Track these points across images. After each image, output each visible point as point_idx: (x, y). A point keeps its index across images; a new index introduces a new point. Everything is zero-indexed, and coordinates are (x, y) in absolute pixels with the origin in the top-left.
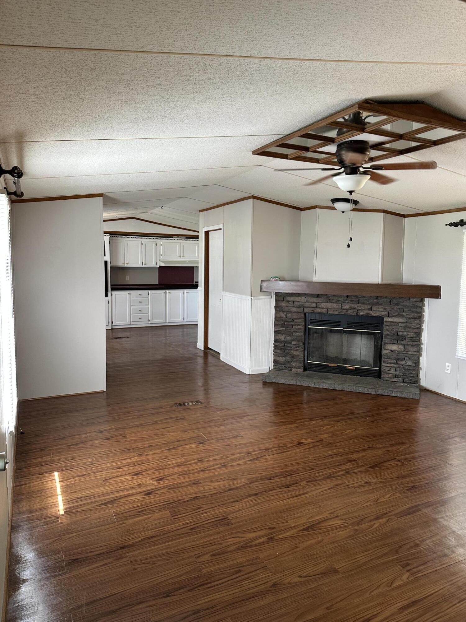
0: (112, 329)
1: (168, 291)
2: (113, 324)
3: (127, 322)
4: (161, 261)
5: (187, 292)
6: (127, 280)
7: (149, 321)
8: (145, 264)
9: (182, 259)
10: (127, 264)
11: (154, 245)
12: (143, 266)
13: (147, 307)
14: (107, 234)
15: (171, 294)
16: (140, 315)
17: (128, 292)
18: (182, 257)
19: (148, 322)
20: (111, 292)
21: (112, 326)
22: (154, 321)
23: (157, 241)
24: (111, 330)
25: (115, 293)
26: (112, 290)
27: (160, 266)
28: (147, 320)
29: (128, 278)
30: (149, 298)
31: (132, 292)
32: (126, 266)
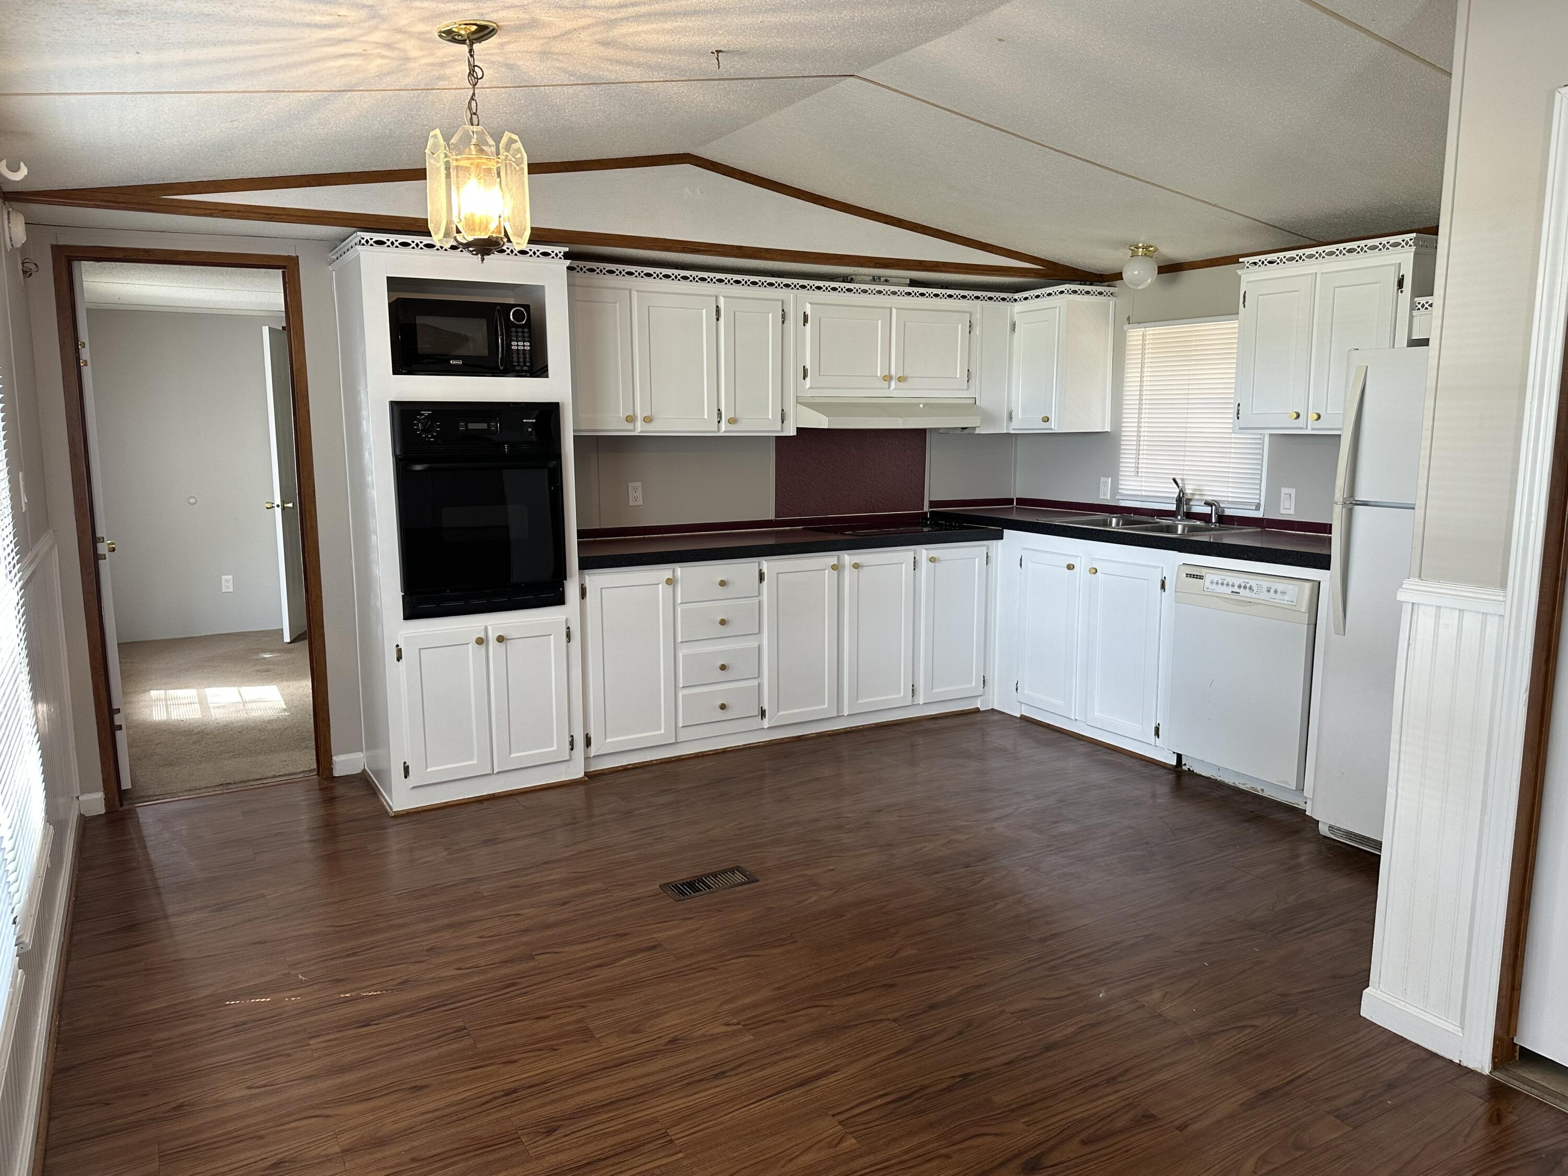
0: (591, 776)
1: (848, 558)
2: (593, 751)
3: (660, 732)
4: (801, 404)
5: (932, 560)
6: (631, 504)
7: (763, 713)
8: (732, 421)
9: (895, 391)
10: (648, 420)
11: (773, 318)
12: (724, 429)
13: (751, 643)
14: (557, 249)
15: (863, 572)
16: (723, 689)
17: (663, 572)
18: (900, 379)
19: (757, 722)
20: (581, 577)
21: (587, 758)
22: (789, 714)
23: (789, 295)
24: (581, 789)
25: (598, 580)
26: (586, 564)
27: (799, 430)
28: (756, 712)
29: (636, 494)
30: (765, 598)
31: (680, 570)
32: (639, 429)
